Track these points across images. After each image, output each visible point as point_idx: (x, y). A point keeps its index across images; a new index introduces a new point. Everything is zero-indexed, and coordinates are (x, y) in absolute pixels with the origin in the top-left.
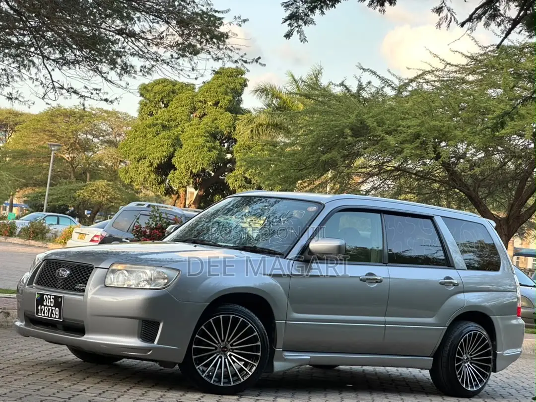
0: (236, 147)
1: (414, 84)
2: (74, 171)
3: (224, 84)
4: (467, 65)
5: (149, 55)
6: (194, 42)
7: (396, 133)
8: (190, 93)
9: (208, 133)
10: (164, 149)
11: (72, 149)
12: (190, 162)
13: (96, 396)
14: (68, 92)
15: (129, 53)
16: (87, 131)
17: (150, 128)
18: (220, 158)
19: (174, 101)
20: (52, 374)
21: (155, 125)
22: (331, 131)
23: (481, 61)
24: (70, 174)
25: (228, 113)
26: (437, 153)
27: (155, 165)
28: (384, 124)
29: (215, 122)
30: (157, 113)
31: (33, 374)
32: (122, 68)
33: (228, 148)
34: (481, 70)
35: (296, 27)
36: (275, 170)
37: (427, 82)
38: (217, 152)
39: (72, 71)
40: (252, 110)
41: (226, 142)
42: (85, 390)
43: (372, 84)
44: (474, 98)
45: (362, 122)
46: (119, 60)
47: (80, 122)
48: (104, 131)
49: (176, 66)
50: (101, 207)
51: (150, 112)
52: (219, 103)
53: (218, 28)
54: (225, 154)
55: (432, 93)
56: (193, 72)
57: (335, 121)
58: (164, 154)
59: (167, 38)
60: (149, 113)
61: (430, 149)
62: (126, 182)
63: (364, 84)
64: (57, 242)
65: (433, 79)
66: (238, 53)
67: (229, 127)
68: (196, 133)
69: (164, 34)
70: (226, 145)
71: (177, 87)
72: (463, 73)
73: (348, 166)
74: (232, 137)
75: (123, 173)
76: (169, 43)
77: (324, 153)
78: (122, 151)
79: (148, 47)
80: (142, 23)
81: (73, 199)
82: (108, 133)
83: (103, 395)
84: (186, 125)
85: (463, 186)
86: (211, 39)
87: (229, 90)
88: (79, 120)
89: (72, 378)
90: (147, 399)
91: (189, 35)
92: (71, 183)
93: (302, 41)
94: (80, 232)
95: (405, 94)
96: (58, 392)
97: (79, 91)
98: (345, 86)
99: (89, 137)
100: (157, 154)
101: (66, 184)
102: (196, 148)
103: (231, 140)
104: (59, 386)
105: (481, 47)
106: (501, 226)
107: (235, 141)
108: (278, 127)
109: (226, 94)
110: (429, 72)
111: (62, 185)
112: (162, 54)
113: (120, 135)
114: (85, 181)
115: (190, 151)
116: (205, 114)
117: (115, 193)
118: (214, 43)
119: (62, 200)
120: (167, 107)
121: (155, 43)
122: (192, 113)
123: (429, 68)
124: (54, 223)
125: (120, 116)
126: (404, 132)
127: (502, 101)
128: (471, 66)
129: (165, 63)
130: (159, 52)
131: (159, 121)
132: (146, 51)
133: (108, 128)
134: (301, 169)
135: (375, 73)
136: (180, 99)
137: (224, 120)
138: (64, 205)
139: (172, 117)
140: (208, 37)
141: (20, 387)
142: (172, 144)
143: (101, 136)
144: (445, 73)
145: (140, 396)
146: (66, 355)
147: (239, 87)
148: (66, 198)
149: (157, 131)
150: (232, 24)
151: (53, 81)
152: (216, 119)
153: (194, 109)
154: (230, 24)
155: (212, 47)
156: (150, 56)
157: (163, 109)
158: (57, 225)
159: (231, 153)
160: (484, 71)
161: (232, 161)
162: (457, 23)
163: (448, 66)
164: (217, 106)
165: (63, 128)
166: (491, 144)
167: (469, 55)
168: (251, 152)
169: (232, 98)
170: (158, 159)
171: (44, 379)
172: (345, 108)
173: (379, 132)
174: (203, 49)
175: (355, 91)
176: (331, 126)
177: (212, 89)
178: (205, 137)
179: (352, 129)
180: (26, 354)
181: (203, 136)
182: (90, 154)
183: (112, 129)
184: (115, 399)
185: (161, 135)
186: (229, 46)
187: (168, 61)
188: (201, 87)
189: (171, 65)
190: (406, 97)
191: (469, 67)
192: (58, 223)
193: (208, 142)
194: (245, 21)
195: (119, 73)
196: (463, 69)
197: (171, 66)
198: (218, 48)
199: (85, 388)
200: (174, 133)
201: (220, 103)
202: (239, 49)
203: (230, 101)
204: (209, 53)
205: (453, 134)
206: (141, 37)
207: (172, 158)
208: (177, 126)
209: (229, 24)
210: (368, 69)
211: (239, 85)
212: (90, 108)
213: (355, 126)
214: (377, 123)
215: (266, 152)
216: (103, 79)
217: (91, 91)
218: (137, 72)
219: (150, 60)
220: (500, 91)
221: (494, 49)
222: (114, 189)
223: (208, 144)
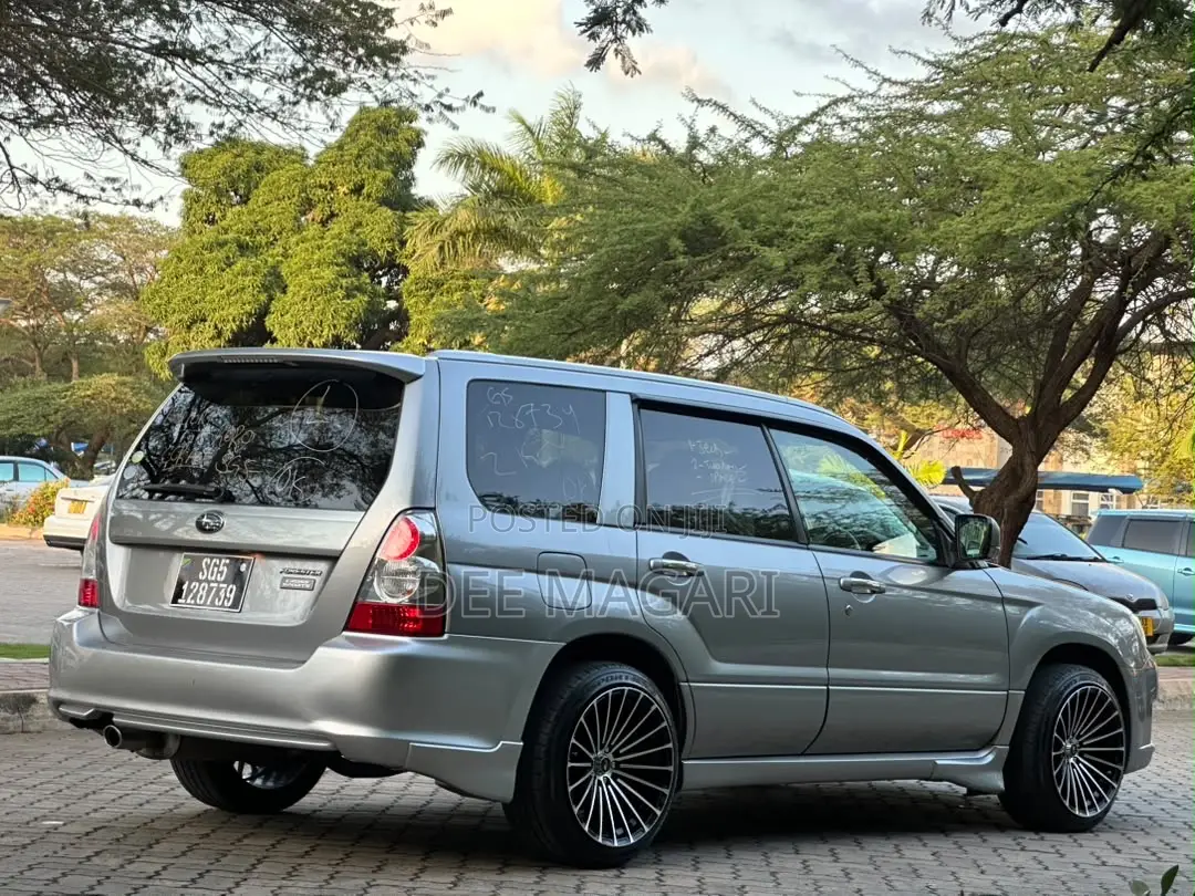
0: (407, 284)
1: (813, 128)
2: (40, 355)
3: (372, 144)
4: (928, 80)
5: (230, 100)
6: (330, 65)
7: (781, 240)
8: (295, 169)
9: (344, 256)
10: (246, 297)
11: (34, 309)
12: (305, 323)
13: (185, 887)
14: (48, 189)
15: (182, 94)
16: (65, 265)
17: (211, 252)
18: (373, 309)
19: (262, 189)
20: (76, 841)
21: (222, 245)
22: (639, 244)
23: (957, 72)
24: (32, 365)
25: (384, 209)
26: (875, 281)
27: (228, 335)
28: (755, 221)
29: (358, 231)
30: (224, 217)
31: (33, 842)
32: (169, 132)
33: (389, 288)
34: (959, 90)
35: (611, 41)
36: (517, 339)
37: (843, 123)
38: (366, 299)
39: (54, 144)
40: (438, 201)
41: (385, 274)
42: (157, 873)
43: (718, 132)
44: (950, 155)
45: (706, 219)
46: (160, 113)
47: (47, 244)
48: (107, 263)
49: (292, 121)
50: (108, 435)
51: (208, 217)
52: (362, 187)
53: (383, 30)
54: (382, 300)
55: (854, 146)
56: (331, 133)
57: (646, 220)
58: (248, 308)
59: (268, 59)
60: (204, 218)
61: (862, 273)
62: (162, 375)
63: (702, 134)
64: (18, 522)
65: (855, 114)
66: (431, 87)
67: (390, 240)
68: (316, 257)
69: (260, 49)
70: (384, 280)
71: (266, 155)
72: (921, 99)
73: (676, 319)
74: (398, 262)
75: (156, 356)
76: (273, 70)
77: (623, 293)
78: (150, 307)
79: (227, 82)
80: (205, 26)
81: (42, 419)
82: (114, 267)
83: (201, 883)
84: (294, 239)
85: (931, 349)
86: (369, 55)
87: (384, 159)
88: (45, 241)
89: (121, 847)
90: (301, 884)
91: (319, 49)
92: (35, 384)
93: (627, 73)
94: (73, 497)
95: (793, 150)
96: (99, 883)
97: (73, 186)
98: (661, 142)
99: (71, 277)
100: (232, 308)
101: (25, 387)
102: (319, 292)
103: (395, 268)
104: (97, 868)
105: (956, 39)
106: (1020, 433)
107: (406, 271)
108: (499, 236)
109: (379, 166)
110: (845, 100)
111: (17, 391)
112: (259, 94)
113: (142, 270)
114: (68, 379)
115: (305, 299)
116: (333, 215)
117: (140, 400)
118: (375, 65)
119: (19, 424)
120: (246, 203)
121: (241, 71)
122: (304, 214)
123: (843, 92)
124: (6, 479)
125: (140, 227)
126: (802, 239)
127: (1012, 158)
128: (937, 82)
129: (268, 115)
130: (251, 91)
131: (231, 235)
132: (223, 90)
133: (114, 256)
134: (574, 333)
135: (724, 109)
136: (274, 183)
137: (377, 227)
138: (24, 434)
139: (260, 223)
140: (361, 51)
141: (12, 877)
142: (263, 285)
143: (97, 274)
144: (879, 101)
145: (283, 879)
146: (94, 793)
147: (405, 148)
148: (27, 418)
149: (228, 258)
150: (415, 23)
151: (12, 167)
152: (359, 224)
153: (308, 205)
154: (412, 23)
155: (373, 76)
156: (233, 102)
157: (238, 207)
158: (14, 483)
159: (398, 298)
160: (965, 93)
161: (401, 315)
162: (967, 8)
163: (886, 85)
164: (360, 195)
165: (9, 260)
166: (993, 255)
167: (932, 59)
168: (442, 294)
169: (391, 175)
170: (234, 321)
171: (61, 853)
172: (665, 191)
173: (746, 240)
174: (350, 81)
175: (683, 151)
176: (637, 233)
177: (346, 158)
178: (337, 265)
179: (683, 237)
180: (8, 796)
181: (332, 263)
182: (76, 317)
183: (124, 258)
184: (230, 890)
185: (237, 267)
186: (411, 71)
187: (274, 109)
188: (321, 153)
189: (281, 120)
190: (796, 156)
191: (932, 84)
192: (16, 478)
193: (344, 276)
194: (444, 13)
195: (163, 141)
196: (918, 90)
197: (282, 123)
198: (386, 76)
199: (159, 868)
200: (266, 261)
201: (366, 188)
202: (433, 77)
203: (388, 183)
204: (368, 88)
205: (909, 236)
206: (211, 60)
207: (265, 315)
208: (272, 244)
209: (408, 23)
210: (709, 101)
211: (405, 143)
212: (70, 213)
213: (691, 228)
214: (740, 221)
215: (475, 292)
216: (128, 158)
217: (101, 184)
218: (204, 137)
219: (232, 110)
220: (1005, 136)
221: (986, 44)
222: (137, 394)
223: (344, 282)
